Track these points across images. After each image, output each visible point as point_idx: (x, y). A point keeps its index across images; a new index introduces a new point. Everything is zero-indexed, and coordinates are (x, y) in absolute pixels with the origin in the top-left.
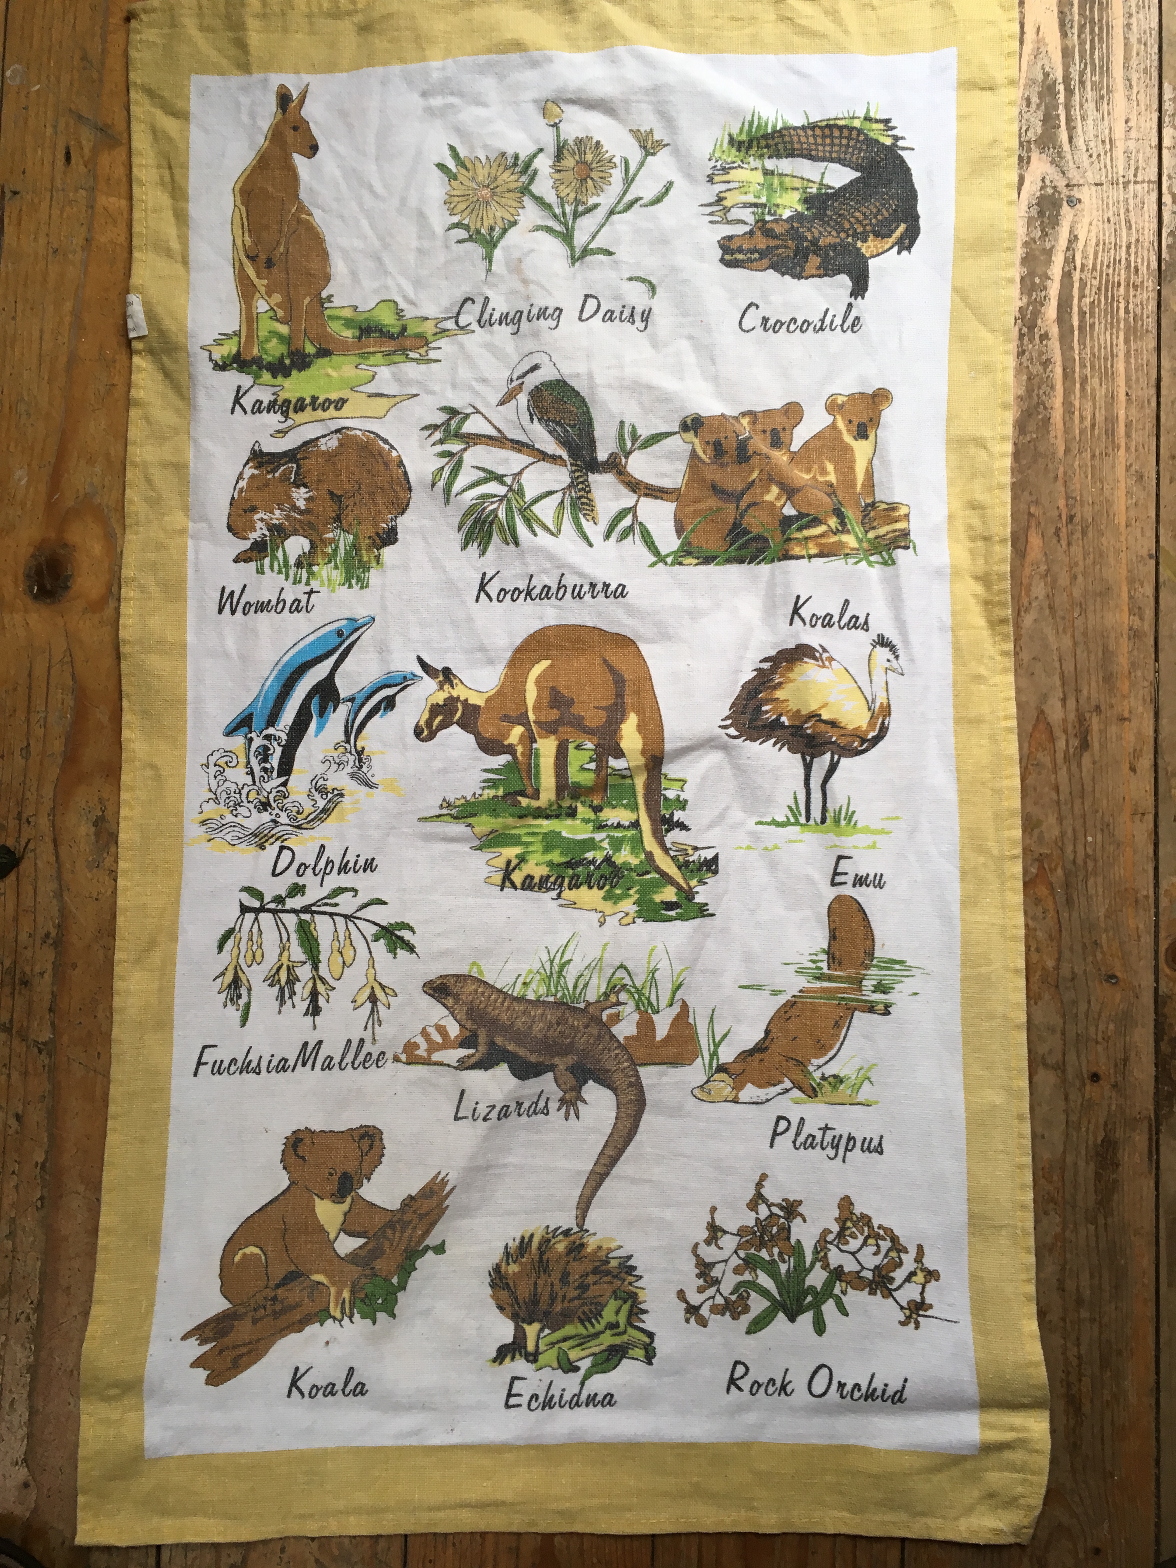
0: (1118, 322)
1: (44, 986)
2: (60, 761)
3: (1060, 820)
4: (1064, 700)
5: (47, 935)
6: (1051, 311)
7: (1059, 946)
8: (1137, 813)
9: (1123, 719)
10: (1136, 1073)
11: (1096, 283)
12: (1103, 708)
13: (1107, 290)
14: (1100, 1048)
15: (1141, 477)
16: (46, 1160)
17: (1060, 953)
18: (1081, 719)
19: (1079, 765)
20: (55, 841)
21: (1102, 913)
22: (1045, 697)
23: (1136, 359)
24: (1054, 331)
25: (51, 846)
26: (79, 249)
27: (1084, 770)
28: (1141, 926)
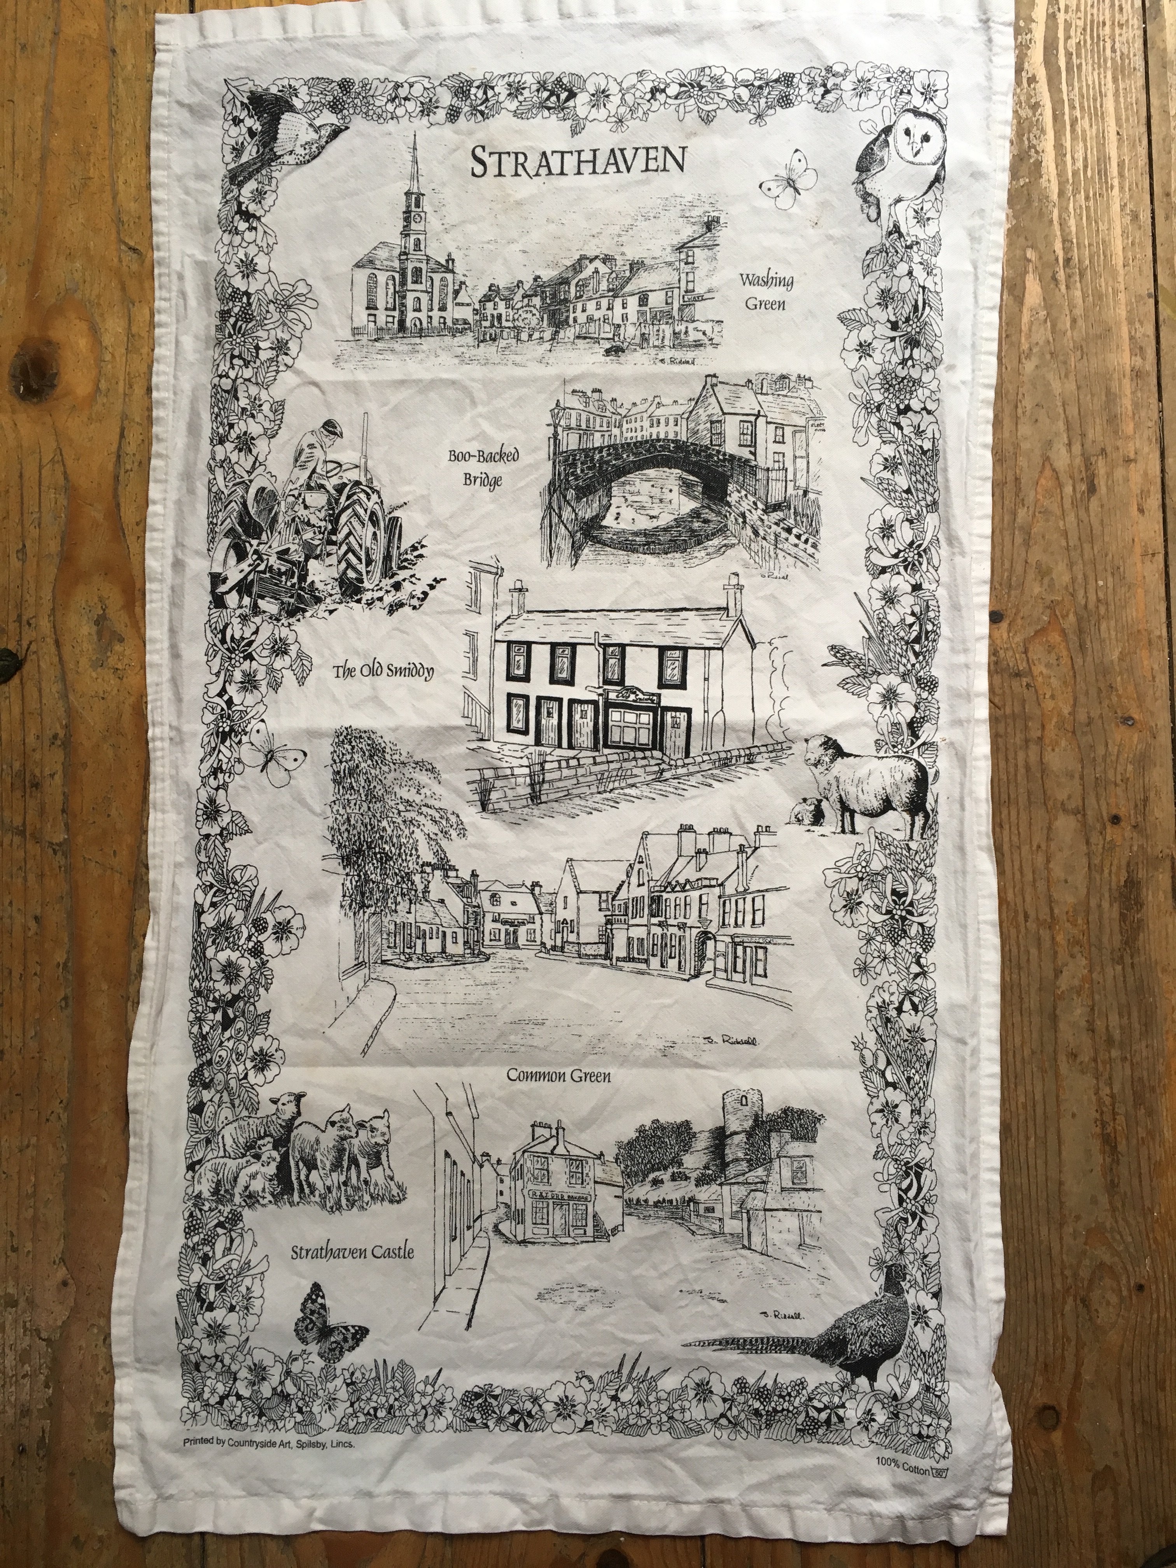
0: (1105, 61)
1: (54, 788)
2: (57, 560)
3: (1071, 565)
4: (1069, 445)
5: (55, 737)
6: (1037, 54)
7: (1074, 692)
8: (1148, 554)
9: (1128, 461)
10: (1157, 813)
11: (1081, 23)
12: (1108, 450)
13: (1092, 30)
14: (1119, 791)
15: (1135, 217)
16: (68, 959)
17: (1075, 699)
18: (1088, 464)
19: (1087, 509)
20: (57, 643)
21: (1115, 656)
22: (1050, 443)
23: (1125, 97)
24: (1042, 75)
25: (53, 649)
26: (47, 44)
27: (1092, 514)
28: (1156, 667)
